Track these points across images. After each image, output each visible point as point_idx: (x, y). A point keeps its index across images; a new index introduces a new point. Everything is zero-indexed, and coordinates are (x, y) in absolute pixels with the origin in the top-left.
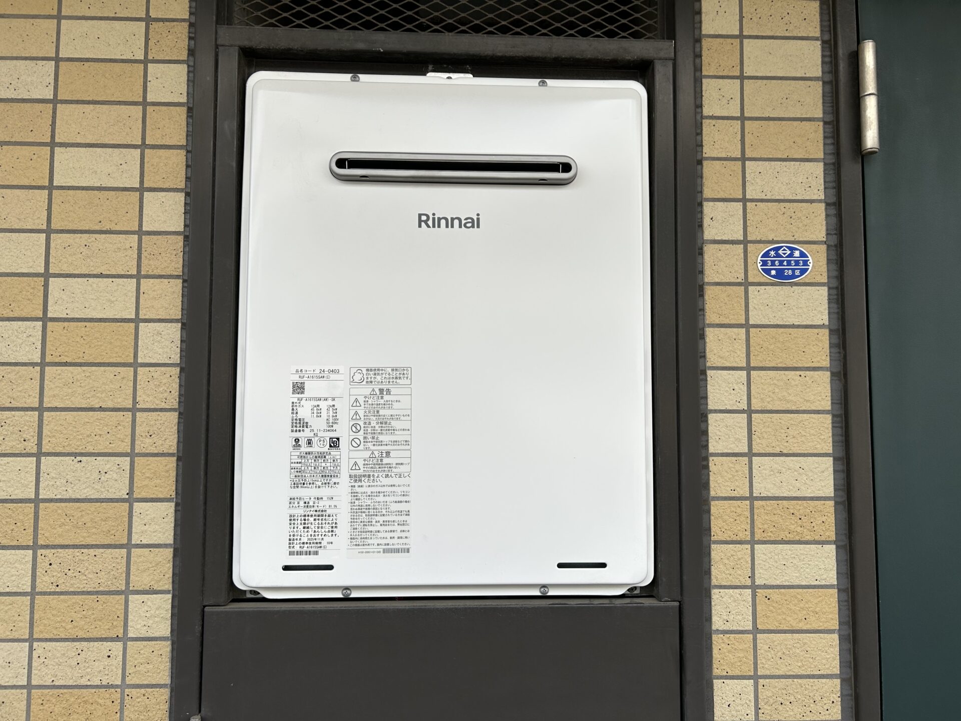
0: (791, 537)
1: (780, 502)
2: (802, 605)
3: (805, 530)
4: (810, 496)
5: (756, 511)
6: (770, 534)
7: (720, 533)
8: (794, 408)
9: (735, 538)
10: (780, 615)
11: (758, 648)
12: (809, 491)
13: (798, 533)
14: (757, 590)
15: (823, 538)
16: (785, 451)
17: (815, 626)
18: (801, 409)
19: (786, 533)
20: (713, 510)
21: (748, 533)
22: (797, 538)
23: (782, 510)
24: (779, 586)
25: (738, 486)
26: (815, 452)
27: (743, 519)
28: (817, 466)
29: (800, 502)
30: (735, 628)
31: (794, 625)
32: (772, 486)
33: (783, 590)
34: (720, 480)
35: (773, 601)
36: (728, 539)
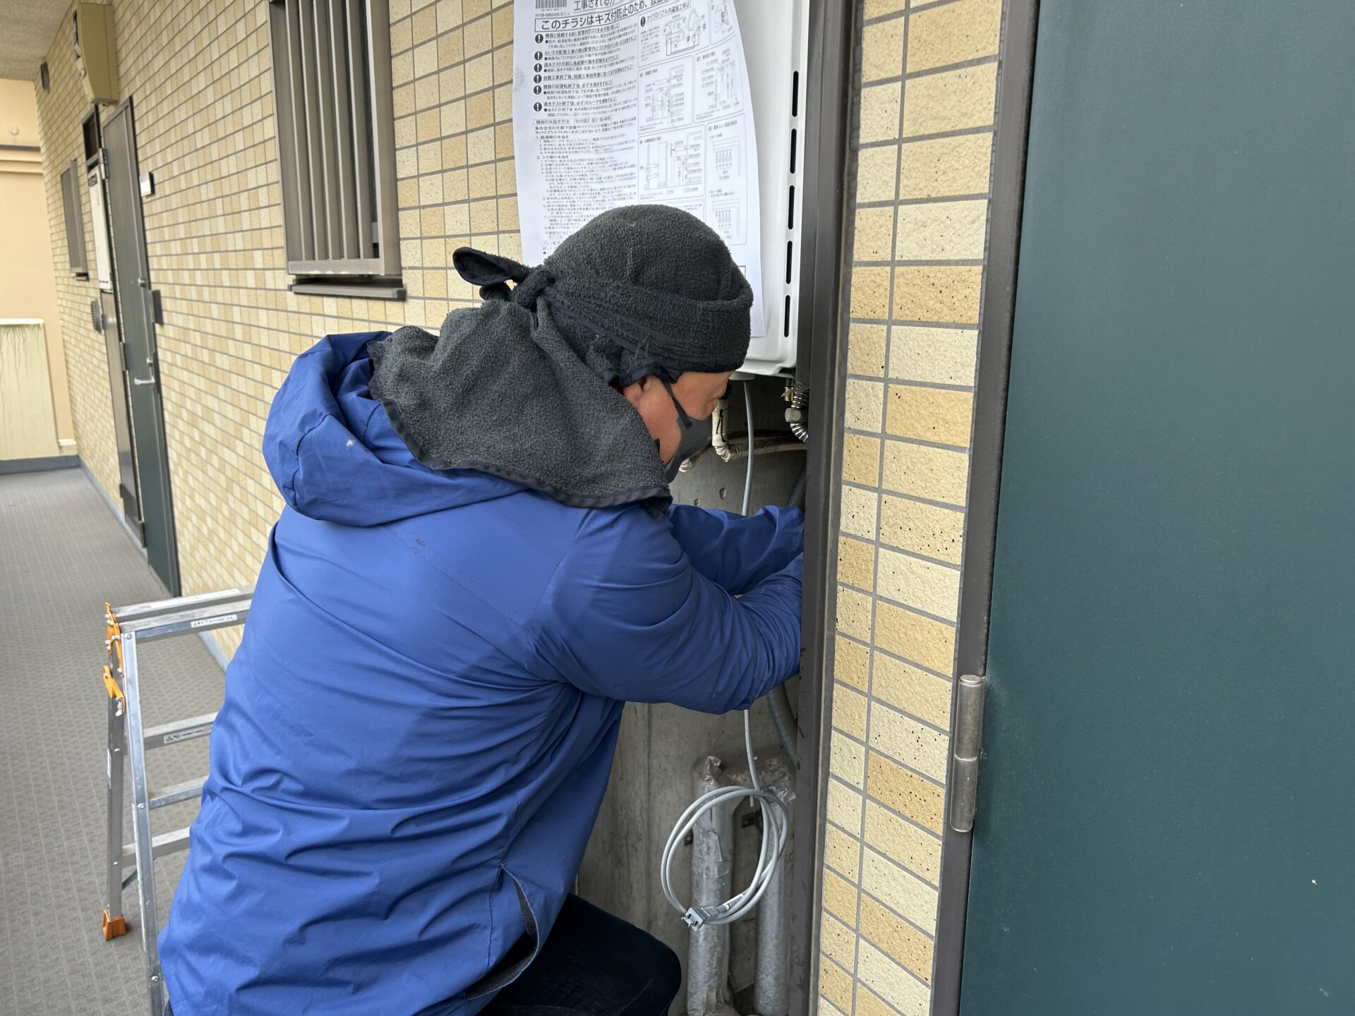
0: (927, 317)
1: (921, 268)
2: (931, 410)
3: (945, 308)
4: (955, 258)
5: (896, 280)
6: (907, 312)
7: (858, 309)
8: (948, 128)
9: (872, 316)
10: (907, 418)
11: (885, 456)
12: (955, 251)
13: (937, 312)
14: (890, 385)
15: (964, 320)
16: (933, 195)
17: (943, 439)
18: (957, 128)
19: (925, 311)
20: (854, 279)
21: (886, 309)
22: (935, 319)
23: (923, 279)
24: (912, 381)
25: (880, 248)
26: (967, 192)
27: (882, 290)
28: (967, 213)
29: (942, 268)
30: (864, 429)
31: (922, 434)
32: (915, 245)
33: (914, 388)
34: (864, 239)
35: (903, 400)
36: (866, 317)
